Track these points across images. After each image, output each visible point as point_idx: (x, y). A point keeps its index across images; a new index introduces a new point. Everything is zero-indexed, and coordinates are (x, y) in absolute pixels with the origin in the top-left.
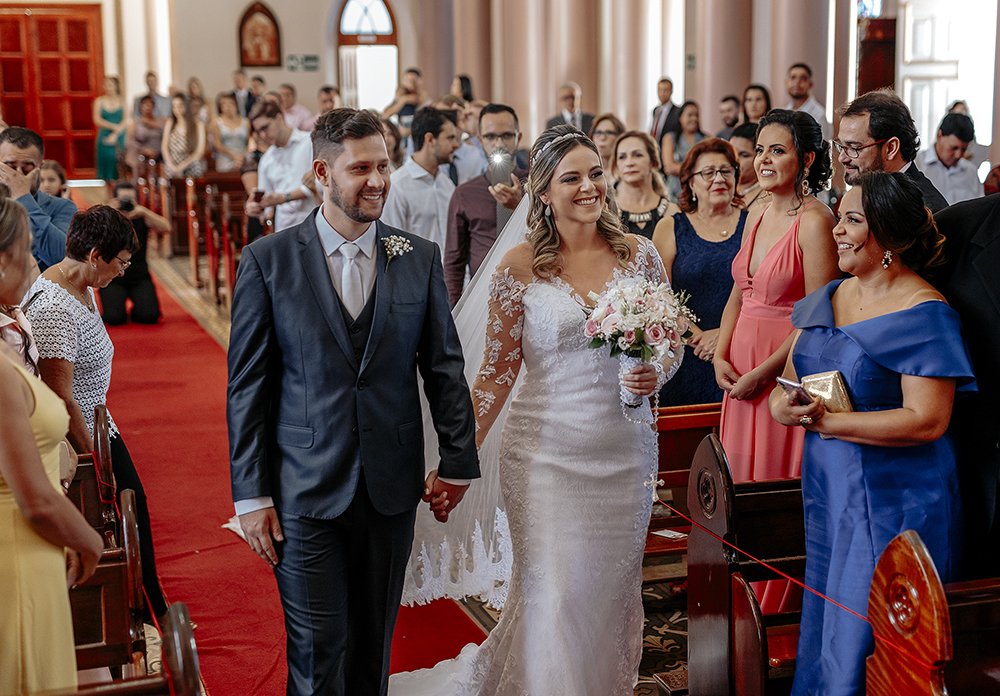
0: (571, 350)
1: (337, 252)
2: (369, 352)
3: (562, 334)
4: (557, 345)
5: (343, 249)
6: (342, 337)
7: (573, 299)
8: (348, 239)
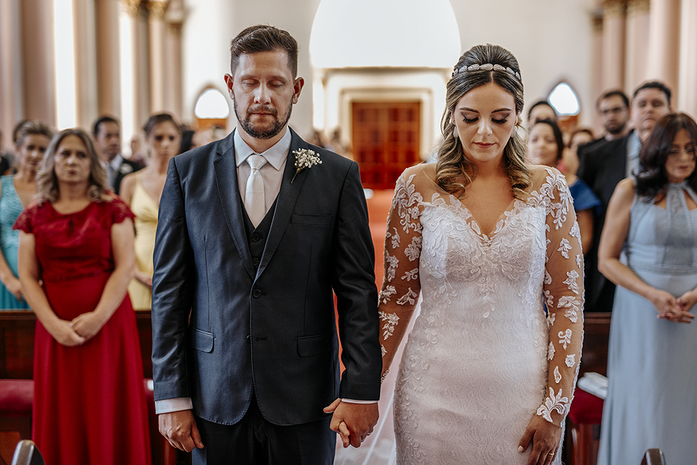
0: (461, 281)
1: (245, 163)
2: (263, 261)
3: (449, 263)
4: (445, 273)
5: (250, 160)
6: (242, 245)
7: (468, 226)
8: (256, 151)
